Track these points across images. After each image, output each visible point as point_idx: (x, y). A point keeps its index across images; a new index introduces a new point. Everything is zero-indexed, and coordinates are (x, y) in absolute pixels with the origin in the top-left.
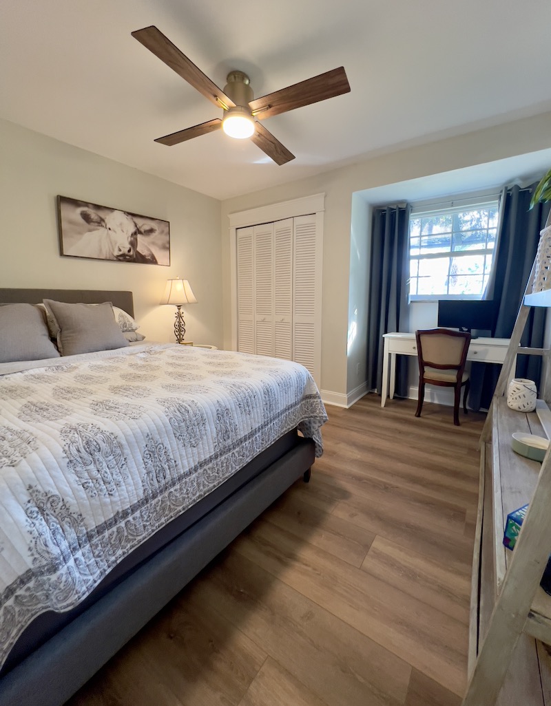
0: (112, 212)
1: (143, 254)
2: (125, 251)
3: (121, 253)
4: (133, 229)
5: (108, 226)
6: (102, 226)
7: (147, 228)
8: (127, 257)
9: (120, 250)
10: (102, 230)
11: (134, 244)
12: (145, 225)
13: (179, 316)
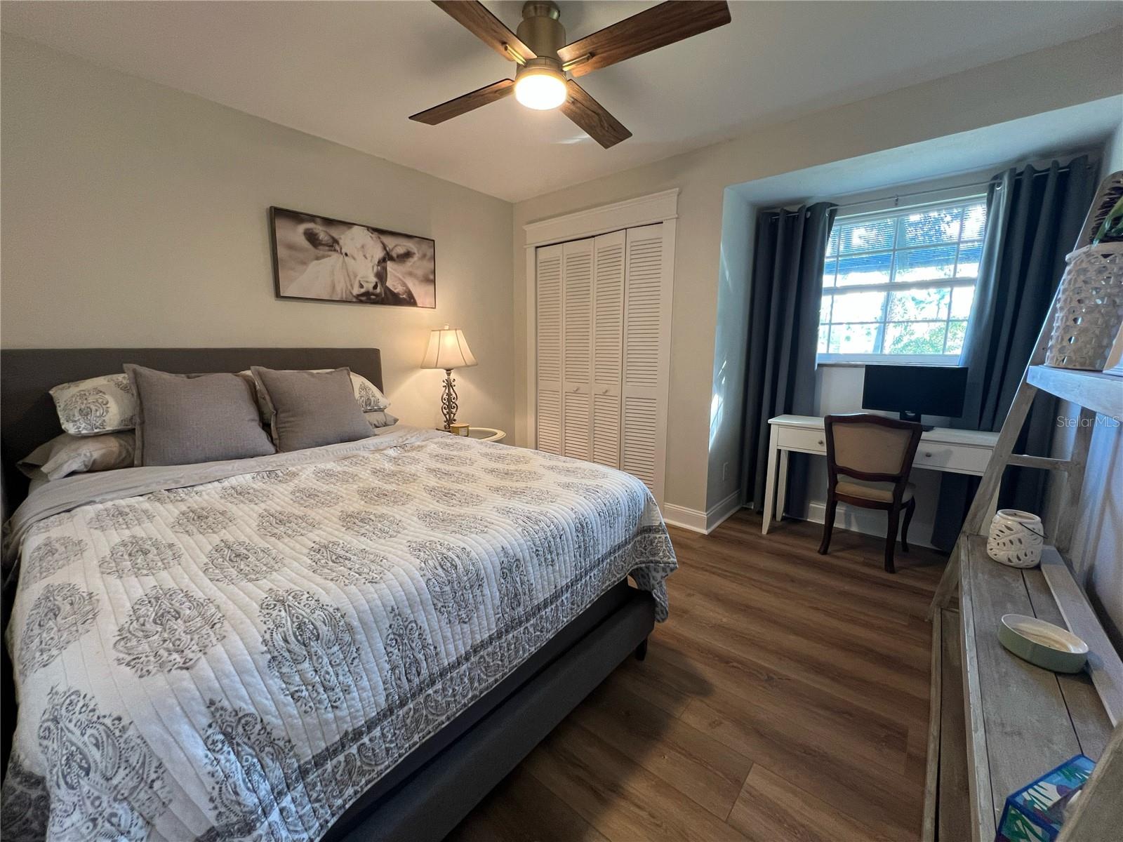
0: (351, 228)
1: (396, 291)
2: (369, 287)
3: (363, 290)
4: (379, 254)
5: (343, 251)
6: (335, 250)
7: (401, 250)
8: (373, 297)
9: (362, 286)
10: (335, 256)
11: (381, 276)
12: (398, 247)
13: (449, 385)
